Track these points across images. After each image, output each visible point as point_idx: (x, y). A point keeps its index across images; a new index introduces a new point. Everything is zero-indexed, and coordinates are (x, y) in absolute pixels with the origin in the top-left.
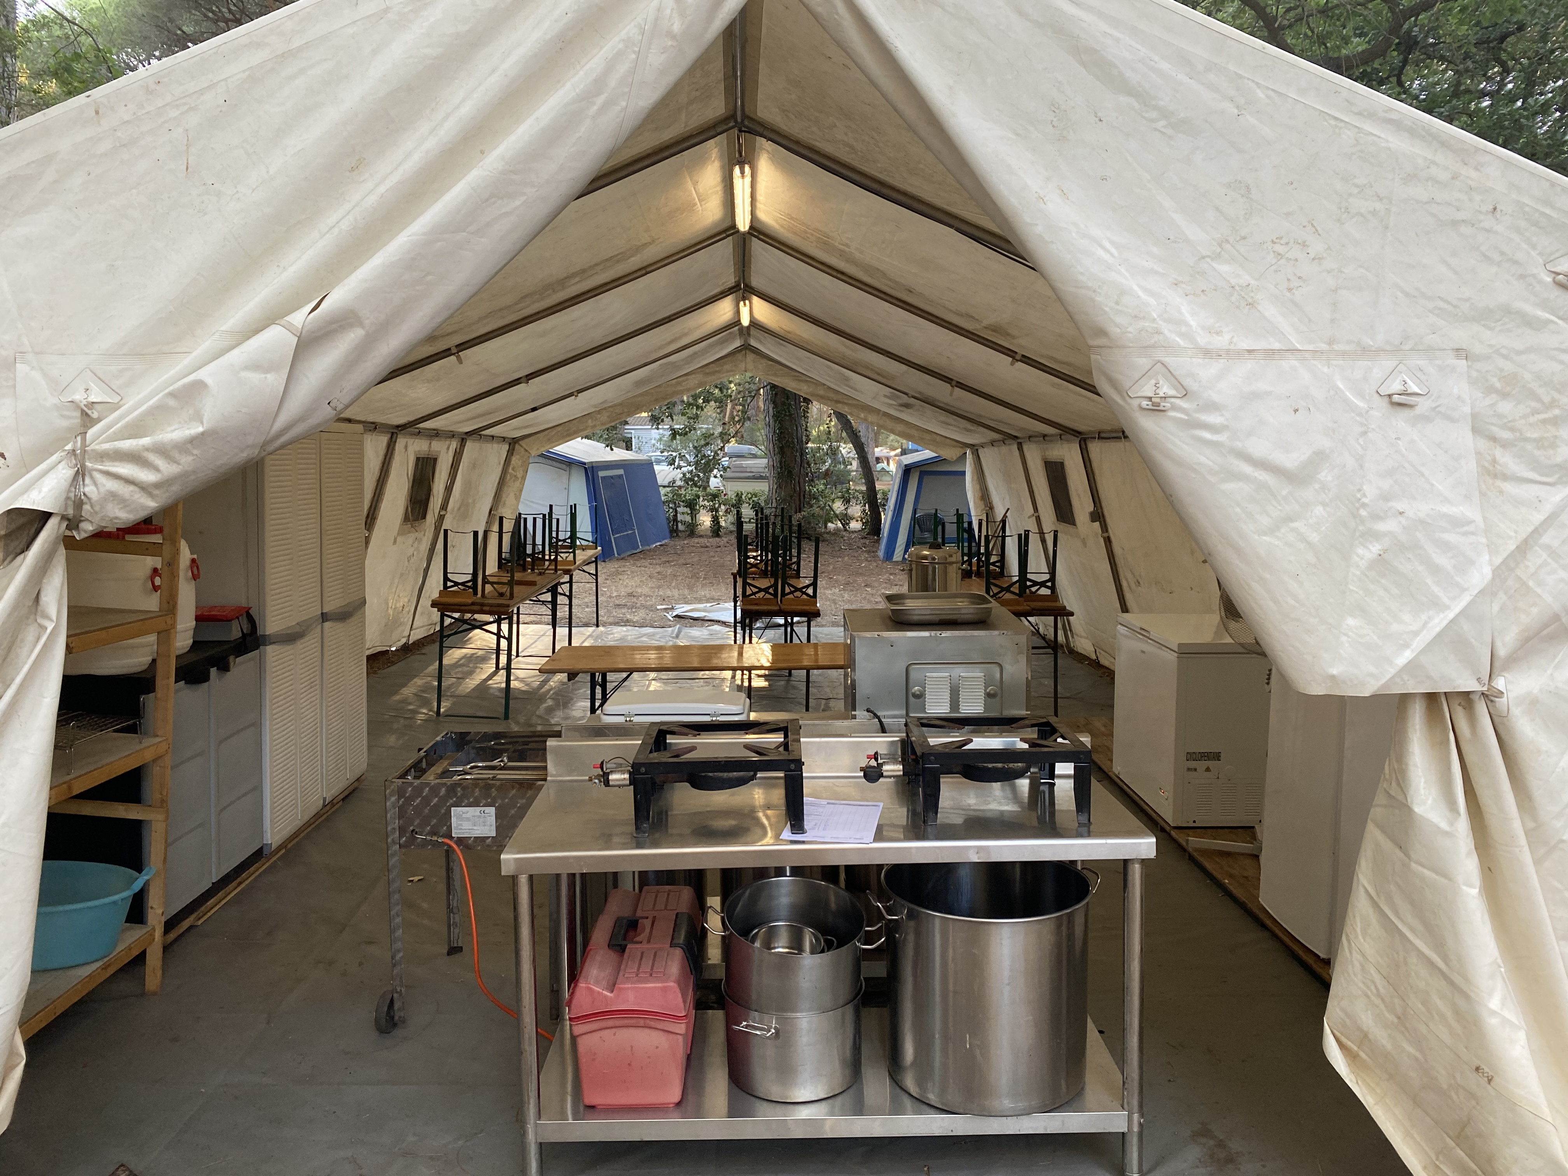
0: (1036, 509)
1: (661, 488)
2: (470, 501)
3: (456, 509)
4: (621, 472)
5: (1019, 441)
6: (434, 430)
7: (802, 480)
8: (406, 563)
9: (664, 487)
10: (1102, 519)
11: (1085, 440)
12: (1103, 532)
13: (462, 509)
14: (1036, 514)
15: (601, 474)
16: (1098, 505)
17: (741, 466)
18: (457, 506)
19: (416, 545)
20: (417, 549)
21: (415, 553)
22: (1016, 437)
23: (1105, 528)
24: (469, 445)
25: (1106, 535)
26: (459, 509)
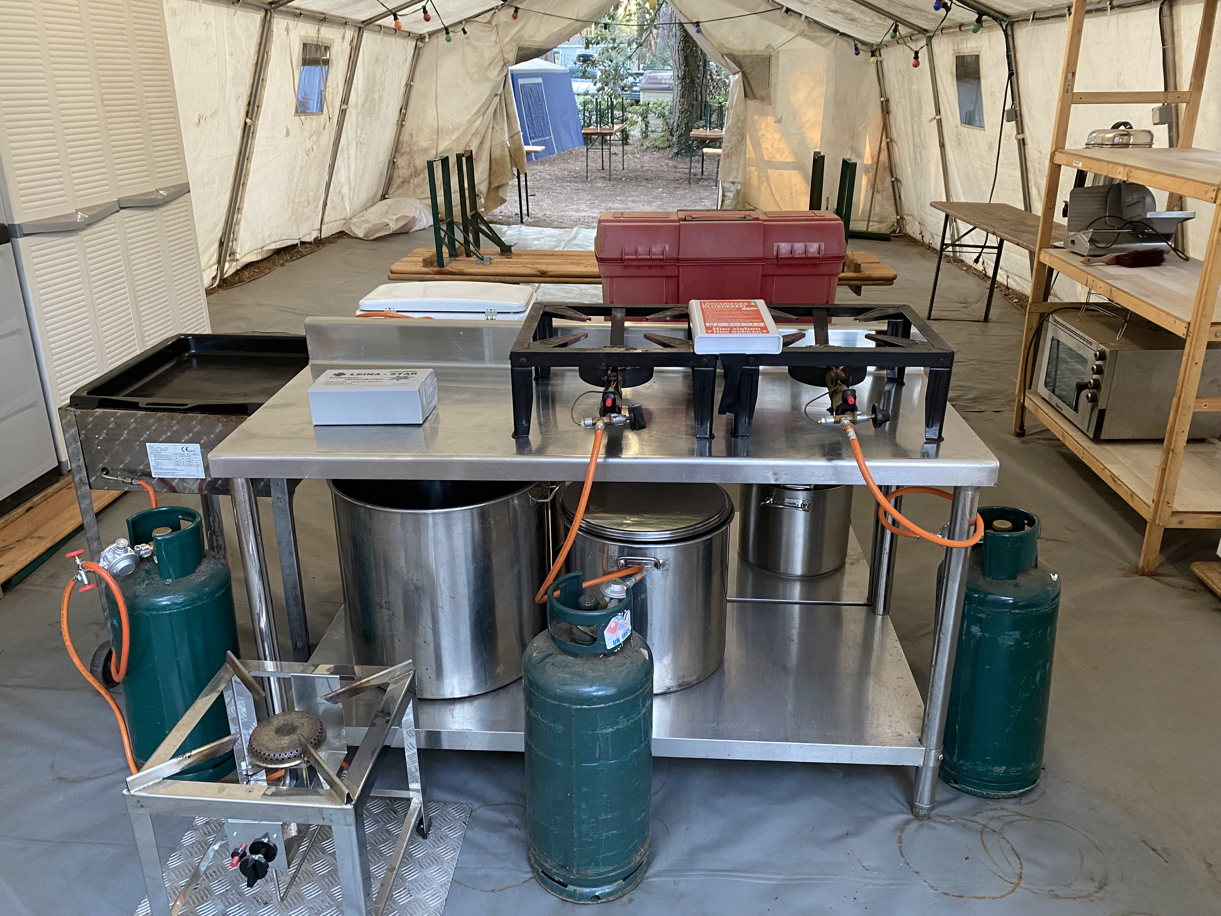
0: (938, 112)
1: (576, 96)
2: (376, 97)
3: (360, 104)
4: (539, 80)
5: (928, 35)
6: (322, 13)
7: (704, 91)
8: (305, 157)
9: (578, 95)
10: (1019, 118)
11: (1012, 24)
12: (1018, 133)
13: (367, 106)
14: (938, 117)
15: (521, 81)
16: (1017, 102)
17: (655, 78)
18: (361, 101)
19: (314, 138)
20: (317, 142)
21: (315, 147)
22: (926, 31)
23: (1020, 129)
24: (367, 36)
25: (1020, 137)
26: (363, 104)
